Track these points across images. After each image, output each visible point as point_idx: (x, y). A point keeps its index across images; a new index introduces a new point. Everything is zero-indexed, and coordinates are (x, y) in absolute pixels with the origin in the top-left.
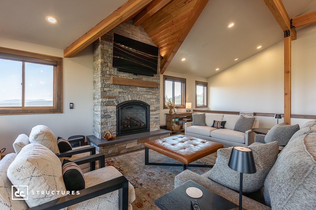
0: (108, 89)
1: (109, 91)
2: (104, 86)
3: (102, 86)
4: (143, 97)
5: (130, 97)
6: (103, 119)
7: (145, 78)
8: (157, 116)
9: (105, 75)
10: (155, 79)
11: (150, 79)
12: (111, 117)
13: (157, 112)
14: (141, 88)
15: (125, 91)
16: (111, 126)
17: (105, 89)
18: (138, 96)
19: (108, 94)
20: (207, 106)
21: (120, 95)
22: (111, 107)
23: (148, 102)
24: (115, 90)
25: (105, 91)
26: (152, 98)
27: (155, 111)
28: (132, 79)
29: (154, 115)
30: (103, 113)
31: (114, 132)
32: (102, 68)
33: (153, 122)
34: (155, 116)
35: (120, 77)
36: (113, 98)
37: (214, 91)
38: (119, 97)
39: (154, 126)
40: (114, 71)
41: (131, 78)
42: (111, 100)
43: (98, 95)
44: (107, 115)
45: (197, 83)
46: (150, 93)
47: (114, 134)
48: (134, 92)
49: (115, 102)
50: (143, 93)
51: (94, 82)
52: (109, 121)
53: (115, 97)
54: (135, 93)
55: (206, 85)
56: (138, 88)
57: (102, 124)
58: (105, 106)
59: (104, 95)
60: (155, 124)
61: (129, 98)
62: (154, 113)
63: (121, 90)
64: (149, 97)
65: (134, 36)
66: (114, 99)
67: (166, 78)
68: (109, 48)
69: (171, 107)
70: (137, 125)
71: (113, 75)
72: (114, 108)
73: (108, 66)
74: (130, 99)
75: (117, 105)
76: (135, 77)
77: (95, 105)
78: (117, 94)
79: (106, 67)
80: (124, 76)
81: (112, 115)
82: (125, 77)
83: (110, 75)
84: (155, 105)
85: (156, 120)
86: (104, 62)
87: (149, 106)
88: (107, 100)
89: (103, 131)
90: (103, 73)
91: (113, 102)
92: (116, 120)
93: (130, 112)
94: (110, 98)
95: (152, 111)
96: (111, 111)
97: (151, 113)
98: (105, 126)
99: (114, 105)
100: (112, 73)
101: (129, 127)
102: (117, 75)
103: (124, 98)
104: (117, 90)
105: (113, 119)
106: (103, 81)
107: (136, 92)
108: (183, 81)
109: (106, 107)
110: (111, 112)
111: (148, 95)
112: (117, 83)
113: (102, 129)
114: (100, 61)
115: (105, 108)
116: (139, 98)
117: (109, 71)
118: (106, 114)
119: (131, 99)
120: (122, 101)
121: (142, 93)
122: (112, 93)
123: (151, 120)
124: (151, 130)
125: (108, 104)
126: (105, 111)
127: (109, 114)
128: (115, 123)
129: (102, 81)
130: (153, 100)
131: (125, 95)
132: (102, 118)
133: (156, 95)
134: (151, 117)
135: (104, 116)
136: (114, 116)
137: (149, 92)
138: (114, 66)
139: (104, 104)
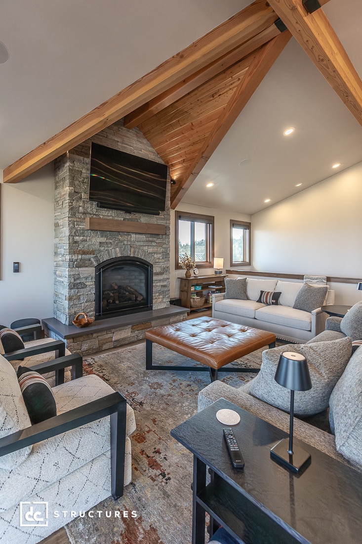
0: (81, 238)
1: (83, 241)
2: (74, 233)
3: (71, 233)
4: (140, 251)
5: (118, 252)
6: (73, 291)
7: (144, 219)
8: (165, 283)
9: (77, 214)
10: (162, 219)
11: (153, 220)
12: (86, 286)
13: (165, 276)
14: (137, 236)
15: (111, 241)
16: (86, 302)
17: (77, 238)
18: (132, 250)
19: (81, 246)
20: (250, 264)
21: (102, 248)
22: (86, 269)
23: (149, 260)
24: (93, 240)
25: (76, 242)
26: (156, 253)
27: (161, 274)
28: (122, 219)
29: (160, 280)
30: (72, 280)
31: (91, 313)
32: (71, 202)
33: (157, 294)
34: (162, 284)
35: (102, 217)
36: (90, 254)
37: (261, 237)
38: (100, 251)
39: (160, 300)
40: (92, 207)
41: (120, 219)
42: (87, 257)
43: (65, 248)
44: (80, 283)
45: (234, 224)
46: (154, 244)
47: (92, 316)
48: (126, 243)
49: (92, 260)
50: (142, 244)
51: (57, 225)
52: (83, 294)
53: (92, 252)
54: (127, 245)
55: (247, 226)
56: (133, 236)
57: (70, 299)
58: (76, 267)
59: (74, 247)
60: (161, 297)
61: (116, 253)
62: (160, 277)
63: (103, 240)
64: (151, 250)
65: (125, 146)
66: (92, 256)
67: (180, 216)
68: (84, 167)
69: (189, 267)
70: (130, 299)
71: (90, 214)
72: (90, 272)
73: (81, 198)
74: (119, 255)
75: (96, 265)
76: (128, 216)
77: (57, 266)
78: (97, 247)
79: (77, 201)
80: (109, 215)
81: (87, 284)
82: (111, 217)
83: (84, 213)
84: (161, 264)
85: (163, 289)
86: (75, 192)
87: (152, 266)
88: (80, 257)
89: (73, 311)
90: (73, 211)
91: (90, 260)
92: (94, 292)
93: (119, 277)
94: (84, 253)
95: (157, 274)
96: (85, 275)
97: (155, 278)
98: (76, 302)
99: (91, 265)
100: (89, 210)
101: (117, 302)
102: (97, 213)
103: (108, 253)
104: (96, 240)
105: (90, 291)
106: (73, 224)
107: (129, 243)
108: (209, 220)
109: (77, 269)
110: (86, 278)
111: (149, 247)
112: (96, 227)
113: (71, 308)
114: (67, 189)
115: (76, 271)
116: (134, 252)
117: (83, 207)
118: (78, 281)
119: (121, 254)
120: (106, 258)
121: (139, 244)
122: (89, 246)
123: (154, 290)
124: (155, 307)
125: (81, 264)
126: (77, 277)
127: (83, 281)
128: (93, 297)
129: (71, 225)
130: (159, 256)
131: (111, 248)
132: (70, 288)
133: (164, 246)
134: (154, 284)
135: (74, 286)
136: (91, 284)
137: (152, 242)
138: (91, 199)
139: (74, 264)
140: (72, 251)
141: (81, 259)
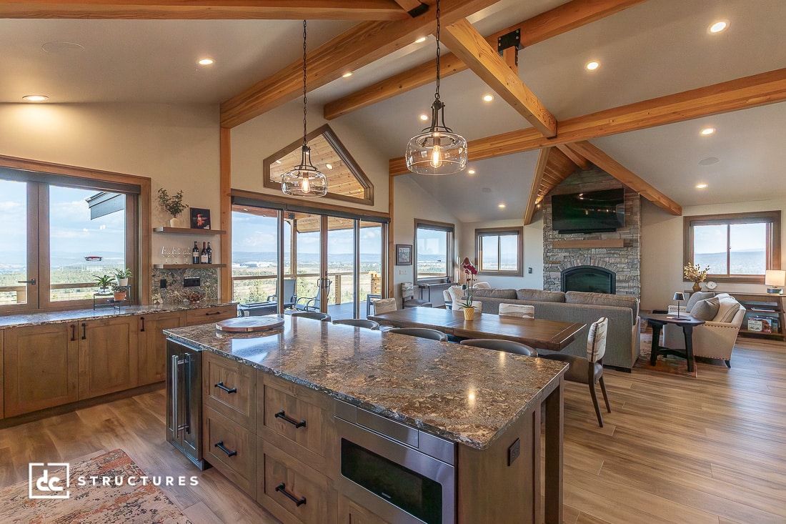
1: (552, 255)
2: (546, 251)
3: (544, 251)
4: (601, 262)
7: (605, 236)
8: (631, 291)
9: (548, 240)
10: (627, 234)
13: (631, 284)
14: (597, 250)
15: (573, 255)
17: (548, 254)
18: (592, 261)
19: (551, 259)
21: (566, 260)
22: (555, 273)
23: (612, 269)
25: (547, 257)
26: (621, 263)
27: (626, 281)
28: (582, 239)
29: (625, 288)
30: (546, 279)
32: (544, 233)
34: (626, 290)
38: (565, 262)
40: (557, 234)
41: (580, 239)
42: (555, 265)
46: (615, 256)
48: (586, 255)
49: (559, 267)
50: (602, 256)
53: (559, 262)
54: (587, 257)
56: (593, 250)
58: (548, 271)
59: (546, 260)
61: (578, 263)
62: (624, 285)
63: (567, 254)
64: (612, 260)
66: (558, 265)
68: (550, 210)
69: (697, 280)
72: (558, 275)
74: (580, 264)
75: (561, 271)
76: (588, 236)
78: (562, 259)
80: (572, 237)
81: (555, 282)
83: (552, 239)
84: (626, 273)
86: (547, 226)
87: (614, 274)
88: (551, 265)
90: (546, 238)
91: (557, 267)
94: (553, 263)
95: (620, 281)
96: (554, 277)
97: (618, 284)
99: (558, 271)
103: (571, 263)
104: (561, 255)
106: (546, 246)
107: (589, 256)
110: (555, 279)
111: (611, 258)
112: (561, 246)
115: (548, 273)
116: (594, 262)
118: (550, 280)
119: (582, 264)
120: (569, 266)
121: (599, 256)
122: (556, 258)
125: (551, 270)
126: (548, 277)
127: (553, 280)
130: (623, 266)
131: (573, 260)
132: (545, 283)
133: (630, 257)
134: (617, 290)
135: (547, 282)
136: (558, 282)
137: (614, 254)
138: (554, 229)
139: (546, 269)
140: (546, 262)
141: (551, 267)
